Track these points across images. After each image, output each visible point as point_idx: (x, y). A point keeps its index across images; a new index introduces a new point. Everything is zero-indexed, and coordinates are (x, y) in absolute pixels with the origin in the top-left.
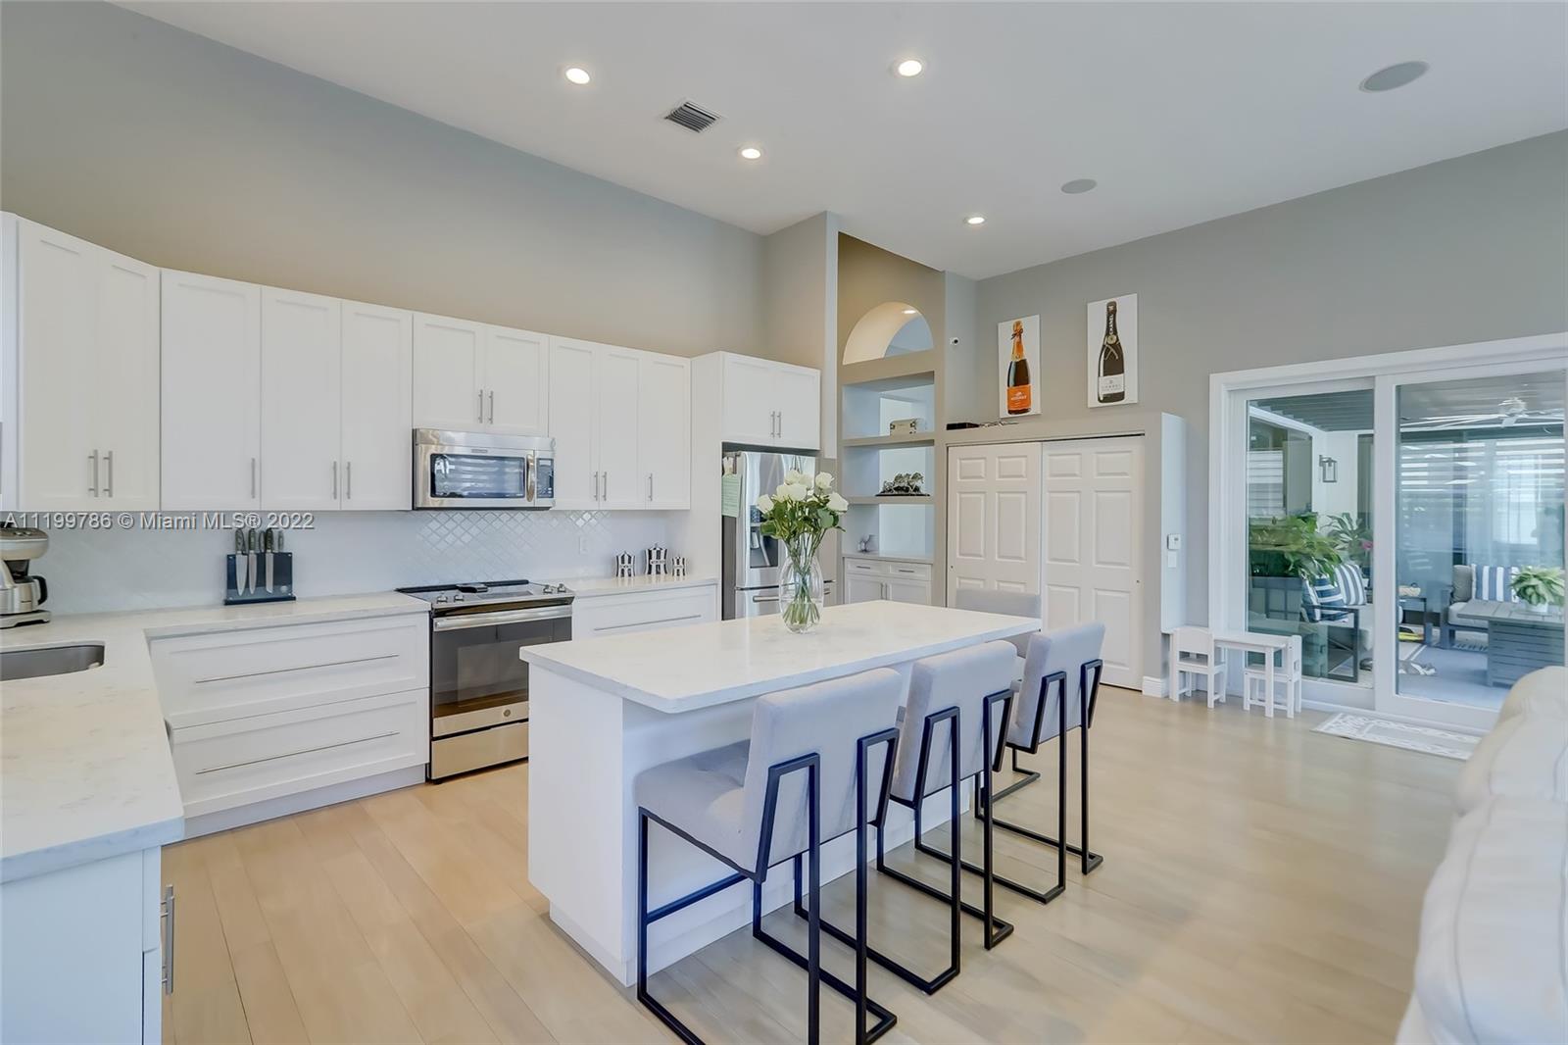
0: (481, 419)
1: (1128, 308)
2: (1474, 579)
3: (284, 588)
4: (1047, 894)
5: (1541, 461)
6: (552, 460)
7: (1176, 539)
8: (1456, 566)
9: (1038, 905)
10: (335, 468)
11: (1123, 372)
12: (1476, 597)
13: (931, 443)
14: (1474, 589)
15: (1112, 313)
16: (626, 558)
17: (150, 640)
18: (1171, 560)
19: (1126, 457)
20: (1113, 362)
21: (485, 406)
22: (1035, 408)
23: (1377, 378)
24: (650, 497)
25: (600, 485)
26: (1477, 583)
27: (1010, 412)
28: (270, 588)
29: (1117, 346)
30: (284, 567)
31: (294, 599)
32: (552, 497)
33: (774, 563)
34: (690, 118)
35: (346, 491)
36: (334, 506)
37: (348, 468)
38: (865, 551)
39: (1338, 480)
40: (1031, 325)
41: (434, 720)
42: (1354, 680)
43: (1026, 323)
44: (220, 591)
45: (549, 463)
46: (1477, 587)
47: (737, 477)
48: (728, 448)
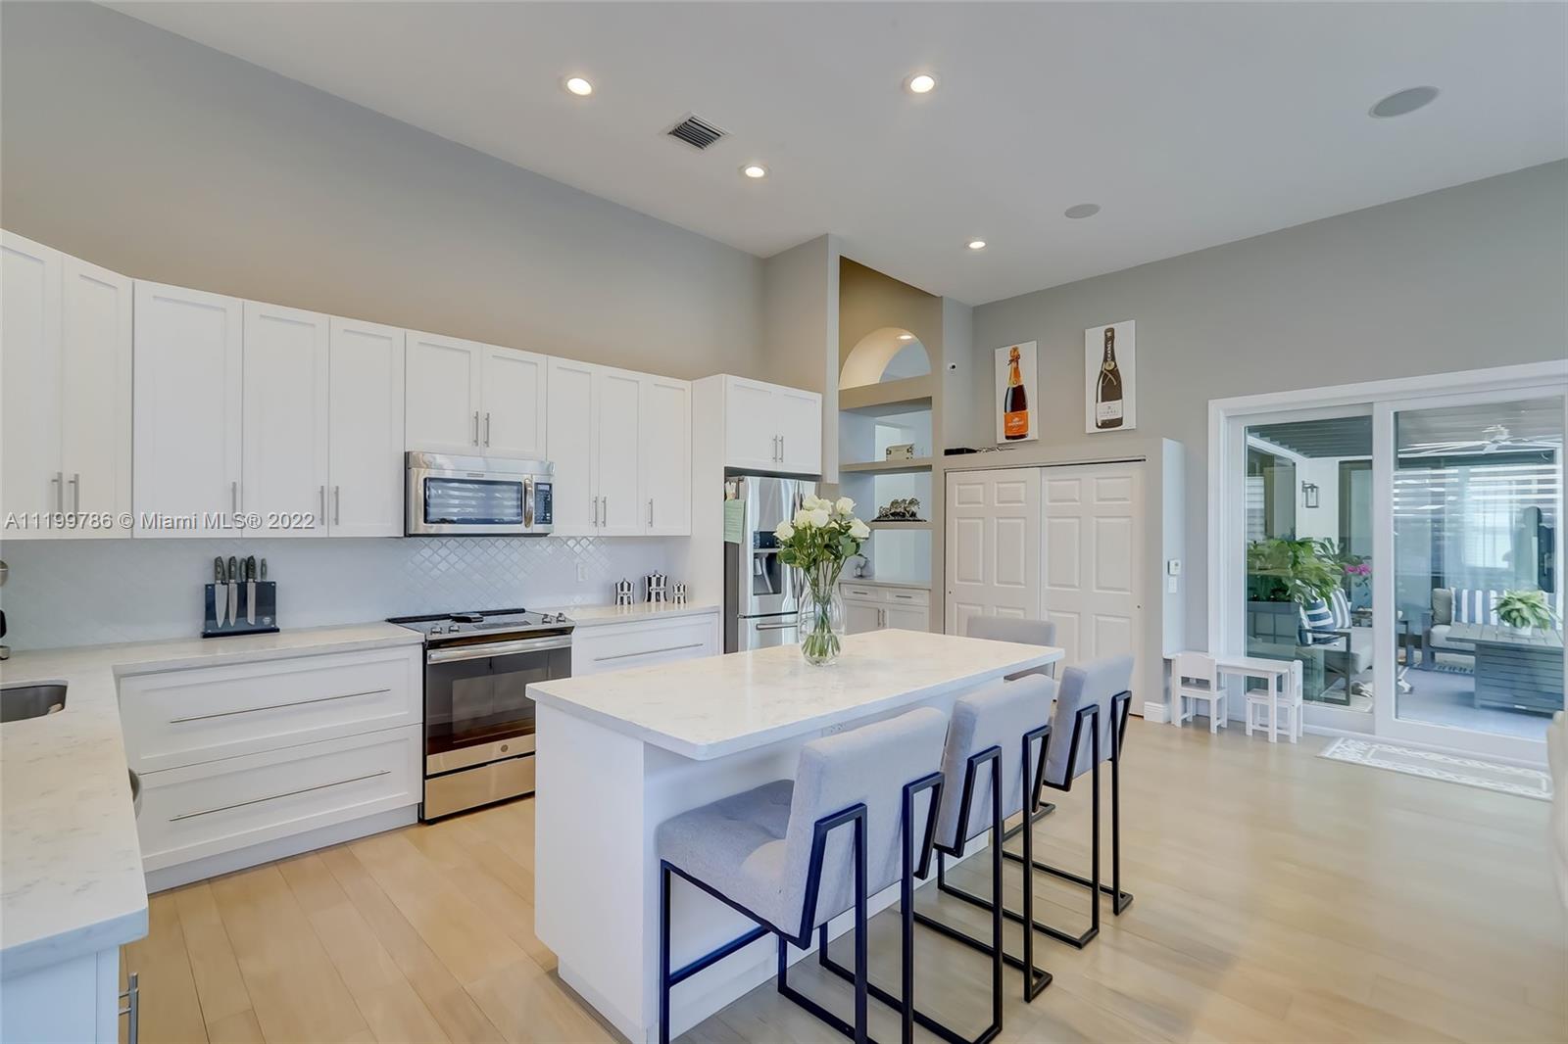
0: (476, 441)
1: (1126, 335)
2: (1454, 602)
3: (267, 620)
4: (1082, 938)
5: (1515, 487)
6: (550, 485)
7: (1177, 565)
8: (1436, 590)
9: (1073, 950)
10: (322, 492)
11: (1121, 398)
12: (1456, 620)
13: (928, 468)
14: (1454, 612)
15: (1110, 339)
16: (626, 585)
17: (120, 677)
18: (1171, 585)
19: (1123, 482)
20: (1111, 387)
21: (481, 429)
22: (1032, 433)
23: (1375, 406)
24: (651, 523)
25: (599, 510)
26: (1456, 606)
27: (1007, 438)
28: (251, 619)
29: (1115, 372)
30: (267, 597)
31: (278, 630)
32: (551, 523)
33: (777, 590)
34: (694, 134)
35: (334, 517)
36: (320, 532)
37: (337, 493)
38: (861, 576)
39: (1320, 505)
40: (1028, 352)
41: (428, 757)
42: (1347, 703)
43: (1023, 348)
44: (198, 624)
45: (547, 488)
46: (1457, 610)
47: (740, 502)
48: (732, 473)
